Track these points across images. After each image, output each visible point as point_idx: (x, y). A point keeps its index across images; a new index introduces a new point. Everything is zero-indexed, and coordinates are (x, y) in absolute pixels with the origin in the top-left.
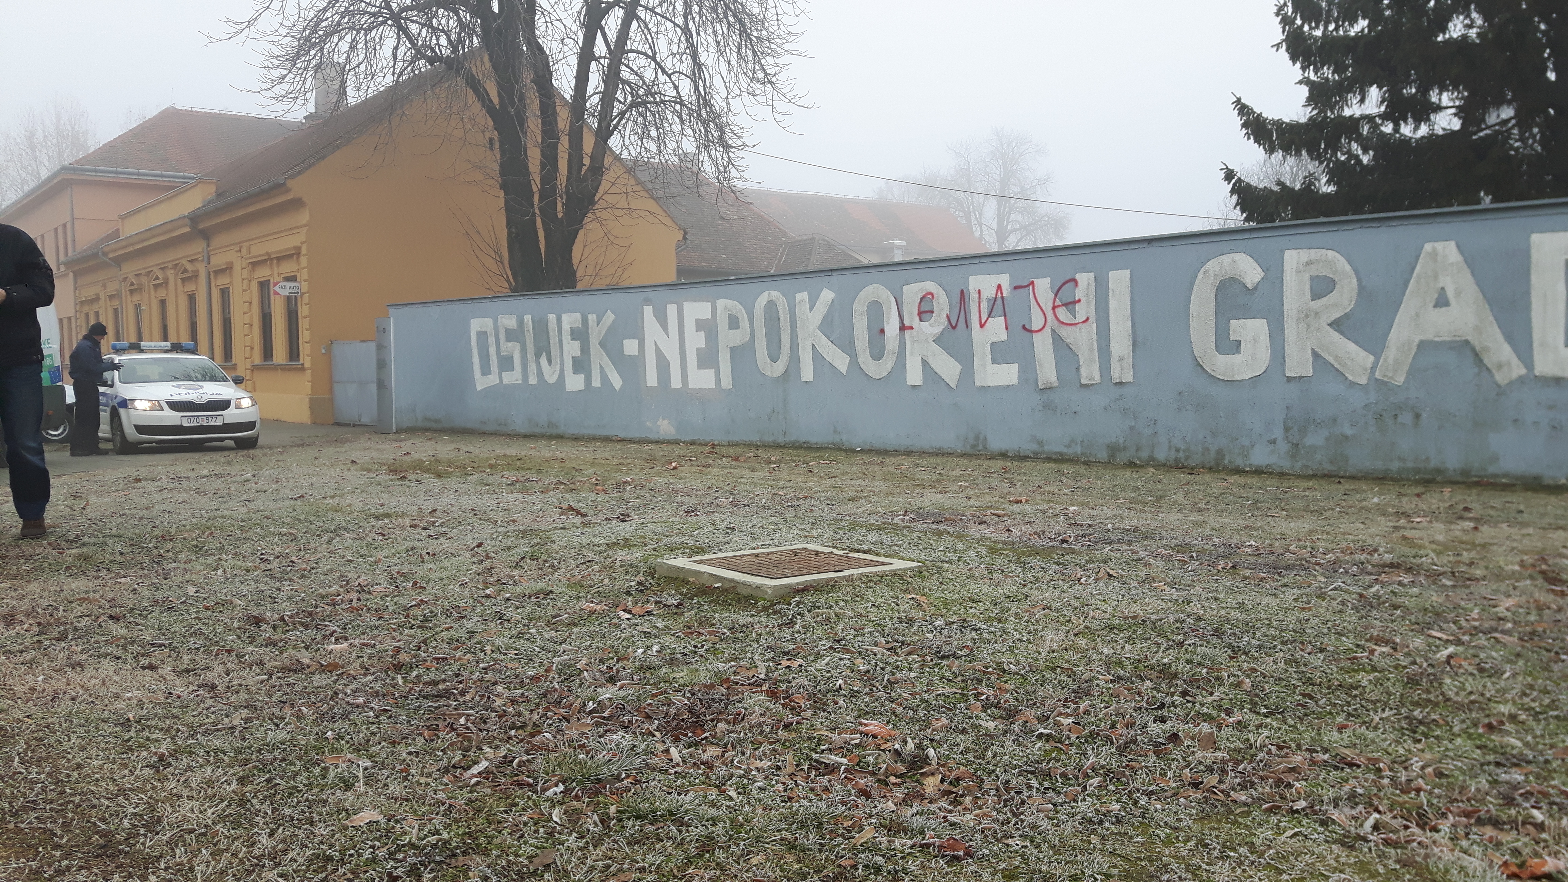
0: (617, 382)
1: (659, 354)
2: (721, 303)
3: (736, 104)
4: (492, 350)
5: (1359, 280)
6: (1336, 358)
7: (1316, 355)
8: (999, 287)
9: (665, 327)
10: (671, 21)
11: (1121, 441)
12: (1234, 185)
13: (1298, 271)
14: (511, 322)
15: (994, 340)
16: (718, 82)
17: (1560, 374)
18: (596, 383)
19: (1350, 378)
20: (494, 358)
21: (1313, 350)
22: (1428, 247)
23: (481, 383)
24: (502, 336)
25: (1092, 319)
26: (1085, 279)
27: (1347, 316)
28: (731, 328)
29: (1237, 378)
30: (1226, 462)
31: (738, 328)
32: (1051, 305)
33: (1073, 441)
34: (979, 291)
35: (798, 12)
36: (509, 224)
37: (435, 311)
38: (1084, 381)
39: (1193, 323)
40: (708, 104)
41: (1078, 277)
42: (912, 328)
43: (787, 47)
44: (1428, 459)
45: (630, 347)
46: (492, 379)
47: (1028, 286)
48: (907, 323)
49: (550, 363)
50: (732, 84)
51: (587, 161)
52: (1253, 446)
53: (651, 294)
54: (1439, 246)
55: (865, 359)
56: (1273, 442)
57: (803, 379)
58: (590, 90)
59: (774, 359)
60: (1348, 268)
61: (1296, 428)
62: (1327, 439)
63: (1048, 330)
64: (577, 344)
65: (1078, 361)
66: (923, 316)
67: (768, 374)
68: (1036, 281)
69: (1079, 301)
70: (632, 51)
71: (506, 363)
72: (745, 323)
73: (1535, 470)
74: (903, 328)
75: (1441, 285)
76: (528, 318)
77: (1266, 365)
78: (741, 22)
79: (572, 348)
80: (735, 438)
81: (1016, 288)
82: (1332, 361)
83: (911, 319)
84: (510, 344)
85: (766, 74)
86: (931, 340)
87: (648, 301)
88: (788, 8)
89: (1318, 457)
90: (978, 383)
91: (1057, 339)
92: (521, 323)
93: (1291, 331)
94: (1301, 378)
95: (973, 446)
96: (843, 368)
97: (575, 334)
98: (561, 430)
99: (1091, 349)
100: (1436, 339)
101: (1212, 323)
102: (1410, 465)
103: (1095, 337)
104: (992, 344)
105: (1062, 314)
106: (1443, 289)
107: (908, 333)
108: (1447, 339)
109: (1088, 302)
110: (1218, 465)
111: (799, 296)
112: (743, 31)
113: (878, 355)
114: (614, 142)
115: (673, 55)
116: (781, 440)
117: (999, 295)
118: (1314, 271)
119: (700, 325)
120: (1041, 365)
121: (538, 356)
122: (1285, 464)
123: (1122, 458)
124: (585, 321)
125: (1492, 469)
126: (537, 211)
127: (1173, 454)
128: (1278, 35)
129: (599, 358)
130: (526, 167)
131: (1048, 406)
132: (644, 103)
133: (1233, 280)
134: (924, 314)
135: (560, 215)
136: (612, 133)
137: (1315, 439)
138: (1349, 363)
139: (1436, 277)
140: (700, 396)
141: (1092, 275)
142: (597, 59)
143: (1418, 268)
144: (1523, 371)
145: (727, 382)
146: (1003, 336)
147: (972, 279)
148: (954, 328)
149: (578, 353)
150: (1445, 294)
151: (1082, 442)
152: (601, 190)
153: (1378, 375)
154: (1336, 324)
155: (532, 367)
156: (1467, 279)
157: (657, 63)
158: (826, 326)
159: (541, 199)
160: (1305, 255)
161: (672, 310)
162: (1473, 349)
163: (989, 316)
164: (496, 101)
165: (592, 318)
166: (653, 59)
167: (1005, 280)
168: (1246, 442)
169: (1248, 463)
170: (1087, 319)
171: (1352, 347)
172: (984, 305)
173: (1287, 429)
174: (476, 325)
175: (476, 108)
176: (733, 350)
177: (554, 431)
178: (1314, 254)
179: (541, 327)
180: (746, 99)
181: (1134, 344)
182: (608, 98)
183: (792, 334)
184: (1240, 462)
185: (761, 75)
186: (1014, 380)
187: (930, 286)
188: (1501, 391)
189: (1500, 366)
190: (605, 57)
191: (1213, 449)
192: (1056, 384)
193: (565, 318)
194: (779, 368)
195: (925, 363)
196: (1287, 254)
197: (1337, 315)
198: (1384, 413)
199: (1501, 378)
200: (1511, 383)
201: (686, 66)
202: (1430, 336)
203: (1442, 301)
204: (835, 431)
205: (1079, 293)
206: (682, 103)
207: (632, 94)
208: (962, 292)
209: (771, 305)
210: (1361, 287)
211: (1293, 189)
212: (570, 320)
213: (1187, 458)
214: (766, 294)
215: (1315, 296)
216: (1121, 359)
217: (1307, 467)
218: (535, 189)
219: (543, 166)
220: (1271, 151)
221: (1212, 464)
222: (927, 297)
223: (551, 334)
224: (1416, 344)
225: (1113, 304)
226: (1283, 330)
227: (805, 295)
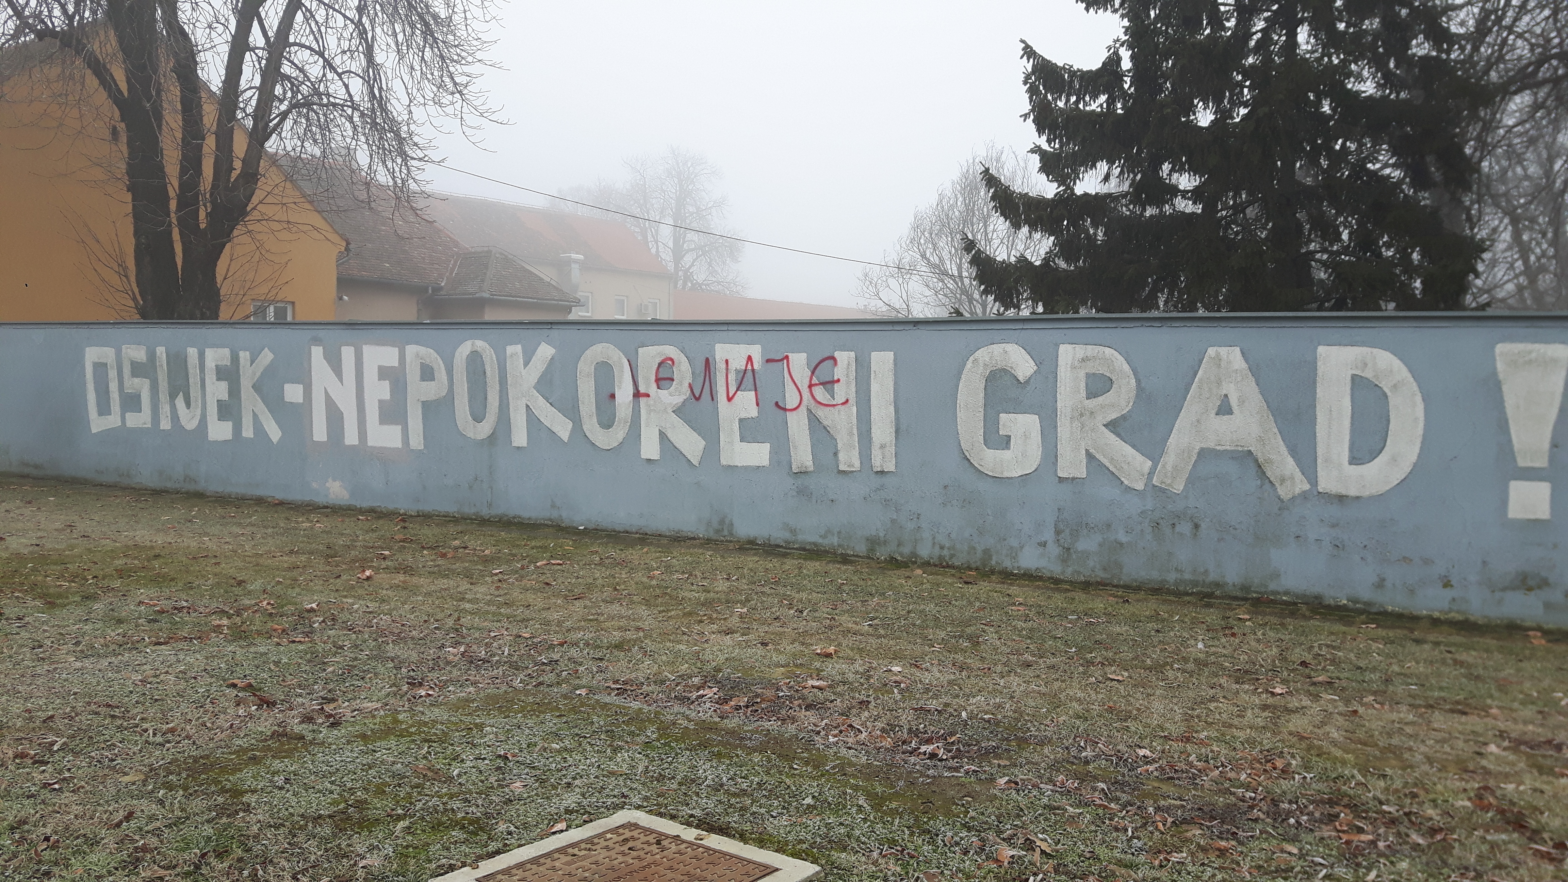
0: (274, 433)
1: (330, 404)
2: (411, 350)
3: (418, 113)
4: (113, 386)
5: (1138, 381)
6: (1112, 460)
7: (1090, 456)
8: (750, 358)
9: (338, 371)
10: (341, 13)
11: (881, 535)
12: (974, 256)
13: (1073, 367)
14: (139, 354)
15: (743, 416)
17: (1344, 493)
18: (248, 432)
19: (1126, 482)
20: (115, 395)
21: (1087, 451)
22: (1211, 351)
23: (98, 424)
24: (127, 371)
25: (853, 400)
26: (844, 358)
27: (1124, 417)
28: (423, 379)
29: (1006, 474)
30: (993, 563)
31: (433, 379)
32: (808, 383)
33: (829, 531)
34: (727, 361)
35: (488, 19)
36: (136, 234)
37: (38, 335)
38: (842, 467)
39: (961, 414)
40: (384, 110)
41: (837, 354)
42: (648, 396)
43: (479, 55)
44: (1206, 571)
45: (293, 393)
46: (113, 421)
47: (782, 360)
48: (642, 390)
49: (188, 405)
50: (415, 91)
51: (238, 165)
52: (1022, 547)
53: (322, 333)
54: (1223, 351)
55: (591, 426)
56: (1044, 544)
57: (515, 444)
58: (243, 84)
59: (478, 418)
60: (1126, 367)
61: (1067, 531)
62: (1100, 545)
63: (803, 408)
64: (223, 386)
65: (836, 446)
66: (662, 383)
67: (470, 435)
68: (790, 355)
69: (838, 381)
70: (295, 44)
71: (131, 402)
72: (441, 374)
73: (1316, 589)
74: (637, 395)
75: (1225, 392)
76: (161, 351)
77: (1037, 463)
78: (426, 24)
79: (218, 390)
80: (427, 508)
81: (768, 361)
82: (1108, 464)
83: (647, 384)
84: (136, 380)
85: (455, 84)
86: (670, 411)
87: (317, 341)
88: (477, 12)
89: (1091, 563)
90: (724, 462)
91: (814, 421)
92: (152, 356)
93: (1064, 430)
94: (1073, 479)
95: (717, 531)
96: (565, 435)
97: (222, 373)
98: (201, 486)
99: (851, 434)
100: (1218, 448)
101: (981, 415)
102: (1187, 576)
103: (855, 421)
104: (741, 421)
105: (819, 392)
106: (1226, 396)
107: (643, 400)
108: (1228, 448)
109: (848, 383)
110: (985, 566)
111: (510, 349)
112: (428, 32)
113: (607, 423)
114: (272, 145)
115: (344, 52)
116: (485, 512)
117: (749, 367)
118: (1091, 368)
119: (384, 373)
120: (795, 447)
121: (173, 397)
122: (1054, 568)
123: (882, 553)
124: (235, 359)
125: (1272, 586)
126: (174, 221)
127: (937, 551)
128: (1026, 106)
129: (250, 402)
130: (161, 168)
131: (803, 492)
132: (308, 104)
133: (1004, 371)
134: (663, 380)
135: (203, 226)
136: (270, 135)
137: (1087, 544)
138: (1126, 467)
139: (1219, 383)
140: (382, 456)
141: (853, 354)
142: (253, 50)
143: (1200, 373)
144: (1307, 487)
145: (417, 441)
146: (753, 412)
147: (718, 347)
148: (697, 399)
149: (225, 396)
150: (1228, 402)
151: (839, 532)
152: (255, 200)
153: (1155, 481)
154: (1112, 426)
155: (165, 409)
156: (1251, 388)
157: (325, 60)
158: (544, 385)
159: (180, 207)
160: (1080, 351)
161: (348, 354)
162: (1257, 461)
163: (738, 389)
164: (123, 86)
165: (244, 356)
166: (321, 54)
167: (756, 352)
168: (1014, 543)
169: (1016, 565)
170: (847, 401)
171: (1128, 450)
172: (732, 377)
173: (1058, 532)
174: (92, 354)
175: (101, 97)
176: (426, 405)
177: (191, 487)
178: (1091, 350)
179: (177, 363)
180: (432, 109)
181: (897, 431)
182: (266, 96)
183: (501, 391)
184: (1007, 564)
185: (450, 86)
186: (765, 462)
187: (671, 351)
188: (1283, 506)
189: (1283, 480)
190: (263, 49)
191: (980, 549)
192: (812, 469)
193: (209, 353)
194: (484, 429)
195: (663, 435)
196: (1063, 348)
197: (1114, 416)
198: (1161, 521)
199: (1284, 492)
200: (1294, 498)
201: (358, 64)
202: (1211, 445)
203: (1225, 409)
204: (553, 506)
205: (839, 372)
206: (354, 107)
207: (291, 89)
208: (707, 360)
209: (475, 357)
210: (1140, 388)
211: (1031, 263)
212: (215, 357)
213: (952, 556)
214: (469, 343)
215: (1092, 394)
216: (882, 447)
217: (1079, 573)
218: (172, 193)
219: (183, 171)
221: (978, 564)
222: (666, 363)
223: (191, 371)
224: (1196, 451)
225: (875, 387)
226: (1056, 427)
227: (518, 348)
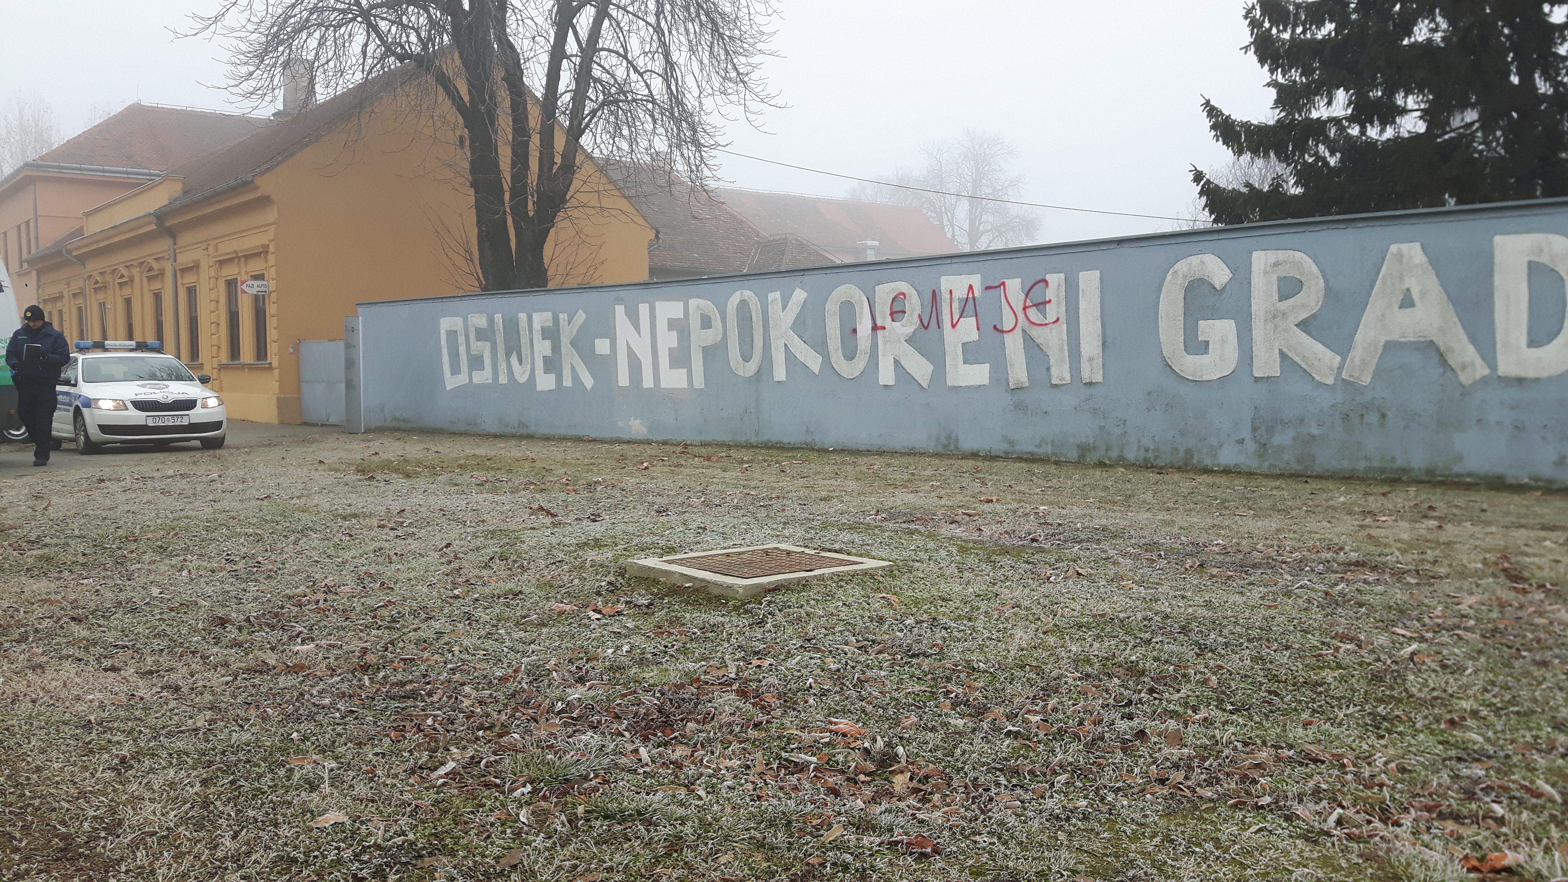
0: (588, 381)
1: (631, 353)
2: (693, 303)
3: (708, 103)
4: (462, 349)
5: (1326, 281)
6: (1304, 358)
7: (1282, 355)
8: (971, 287)
9: (637, 327)
10: (643, 20)
11: (1091, 441)
12: (1203, 186)
13: (1266, 272)
14: (481, 321)
15: (966, 340)
16: (690, 81)
17: (1523, 374)
18: (567, 382)
19: (1317, 378)
20: (463, 357)
21: (1280, 350)
22: (1393, 248)
23: (451, 382)
24: (472, 336)
25: (1063, 319)
26: (1055, 280)
27: (1314, 316)
28: (703, 328)
29: (1205, 378)
30: (1195, 461)
31: (710, 327)
32: (1022, 306)
33: (1043, 441)
34: (951, 292)
35: (770, 11)
36: (479, 223)
37: (404, 310)
38: (1054, 381)
39: (1162, 324)
40: (680, 103)
41: (1048, 277)
42: (884, 328)
43: (759, 46)
44: (1393, 459)
45: (602, 346)
46: (462, 379)
47: (999, 286)
48: (879, 324)
49: (520, 362)
50: (704, 83)
51: (558, 160)
52: (1221, 446)
53: (623, 293)
54: (1405, 247)
55: (837, 359)
56: (1241, 442)
57: (776, 379)
58: (561, 88)
59: (746, 359)
60: (1315, 269)
61: (1263, 428)
62: (1294, 439)
63: (1018, 330)
64: (548, 343)
65: (1049, 362)
66: (895, 316)
67: (741, 373)
68: (1007, 281)
69: (1050, 301)
70: (603, 49)
71: (476, 362)
72: (717, 322)
73: (1498, 470)
74: (875, 328)
75: (1407, 286)
76: (498, 317)
77: (1234, 365)
78: (713, 21)
79: (543, 348)
80: (708, 438)
81: (987, 288)
82: (1300, 362)
83: (884, 318)
84: (480, 344)
85: (738, 73)
86: (903, 340)
87: (619, 301)
88: (760, 8)
89: (1286, 457)
90: (950, 383)
91: (1028, 339)
92: (491, 321)
93: (1259, 332)
94: (1268, 378)
95: (945, 446)
96: (816, 368)
97: (546, 333)
98: (532, 430)
99: (1061, 350)
100: (1402, 340)
101: (1181, 324)
102: (1376, 464)
103: (1065, 337)
104: (964, 344)
105: (1033, 313)
106: (1408, 290)
107: (880, 333)
108: (1412, 339)
109: (1059, 303)
110: (1186, 465)
111: (771, 296)
112: (715, 30)
113: (850, 355)
114: (586, 141)
115: (645, 53)
116: (753, 440)
117: (971, 295)
118: (1282, 271)
119: (673, 324)
120: (1011, 365)
121: (508, 355)
122: (1253, 464)
123: (1092, 458)
124: (556, 320)
125: (1456, 469)
126: (508, 210)
127: (1142, 454)
128: (1246, 37)
129: (570, 357)
130: (497, 165)
131: (1019, 407)
132: (616, 102)
133: (1202, 281)
134: (896, 313)
135: (531, 214)
136: (583, 131)
137: (1282, 438)
138: (1316, 363)
139: (1401, 279)
140: (672, 396)
141: (1062, 276)
142: (568, 58)
143: (1384, 269)
144: (1486, 372)
145: (699, 382)
146: (975, 336)
147: (943, 279)
148: (926, 328)
149: (549, 353)
150: (1410, 295)
151: (1053, 441)
152: (572, 189)
153: (1344, 375)
154: (1303, 325)
155: (503, 366)
156: (1432, 281)
157: (628, 62)
158: (799, 326)
159: (512, 197)
160: (1272, 256)
161: (644, 310)
162: (1438, 350)
163: (961, 316)
164: (466, 98)
165: (563, 317)
166: (625, 57)
167: (976, 281)
168: (1214, 441)
169: (1216, 462)
170: (1058, 319)
171: (1319, 347)
172: (956, 305)
173: (1255, 429)
174: (446, 324)
175: (446, 106)
176: (705, 350)
177: (524, 431)
178: (1281, 255)
179: (511, 326)
180: (719, 98)
181: (1104, 344)
182: (579, 97)
183: (764, 333)
184: (1208, 462)
185: (733, 74)
186: (986, 381)
187: (903, 286)
188: (1465, 391)
189: (1464, 367)
190: (576, 56)
191: (1182, 449)
192: (1027, 384)
193: (536, 316)
194: (752, 368)
195: (897, 362)
196: (1256, 255)
197: (1304, 315)
198: (1351, 413)
199: (1465, 378)
200: (1475, 383)
201: (658, 64)
202: (1395, 337)
203: (1407, 302)
204: (808, 431)
205: (1050, 294)
206: (654, 102)
207: (603, 92)
208: (934, 291)
209: (743, 305)
210: (1328, 288)
211: (1261, 191)
212: (540, 319)
213: (1156, 457)
214: (738, 293)
215: (1283, 297)
216: (1091, 360)
217: (1274, 466)
218: (506, 187)
219: (514, 164)
220: (1239, 152)
221: (1181, 463)
222: (899, 297)
223: (522, 333)
224: (1382, 344)
225: (1082, 305)
226: (1251, 330)
227: (777, 294)
